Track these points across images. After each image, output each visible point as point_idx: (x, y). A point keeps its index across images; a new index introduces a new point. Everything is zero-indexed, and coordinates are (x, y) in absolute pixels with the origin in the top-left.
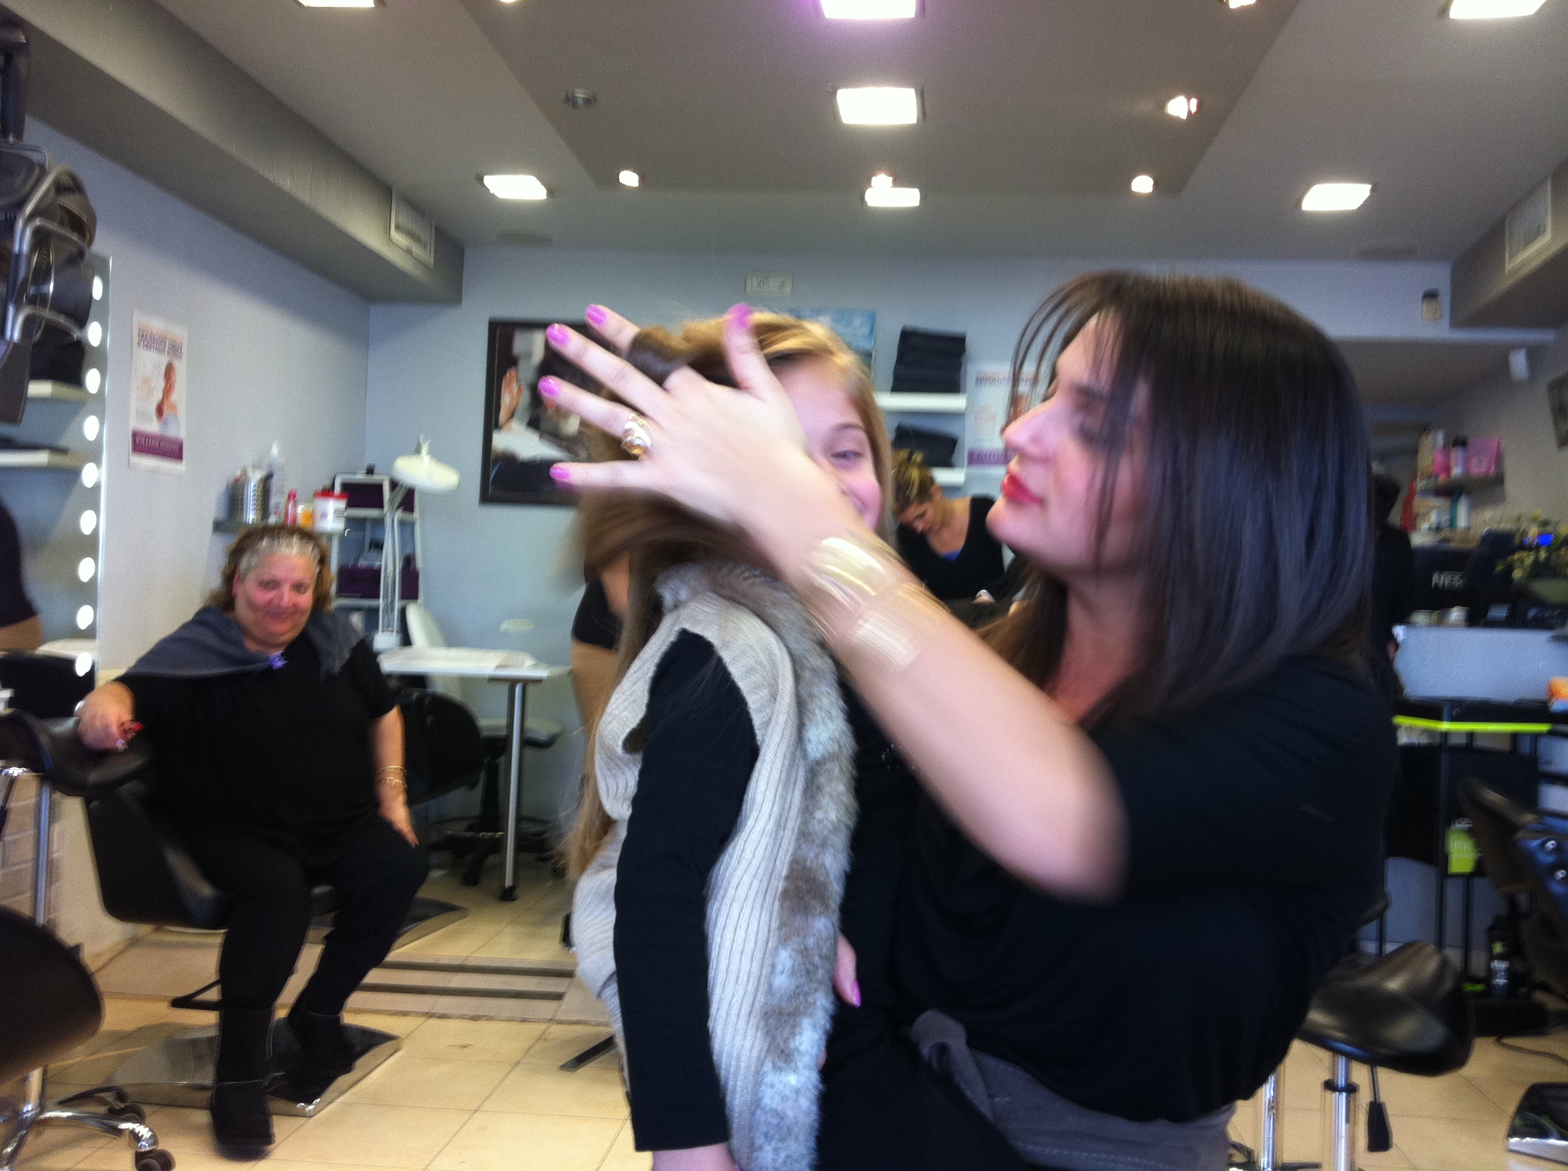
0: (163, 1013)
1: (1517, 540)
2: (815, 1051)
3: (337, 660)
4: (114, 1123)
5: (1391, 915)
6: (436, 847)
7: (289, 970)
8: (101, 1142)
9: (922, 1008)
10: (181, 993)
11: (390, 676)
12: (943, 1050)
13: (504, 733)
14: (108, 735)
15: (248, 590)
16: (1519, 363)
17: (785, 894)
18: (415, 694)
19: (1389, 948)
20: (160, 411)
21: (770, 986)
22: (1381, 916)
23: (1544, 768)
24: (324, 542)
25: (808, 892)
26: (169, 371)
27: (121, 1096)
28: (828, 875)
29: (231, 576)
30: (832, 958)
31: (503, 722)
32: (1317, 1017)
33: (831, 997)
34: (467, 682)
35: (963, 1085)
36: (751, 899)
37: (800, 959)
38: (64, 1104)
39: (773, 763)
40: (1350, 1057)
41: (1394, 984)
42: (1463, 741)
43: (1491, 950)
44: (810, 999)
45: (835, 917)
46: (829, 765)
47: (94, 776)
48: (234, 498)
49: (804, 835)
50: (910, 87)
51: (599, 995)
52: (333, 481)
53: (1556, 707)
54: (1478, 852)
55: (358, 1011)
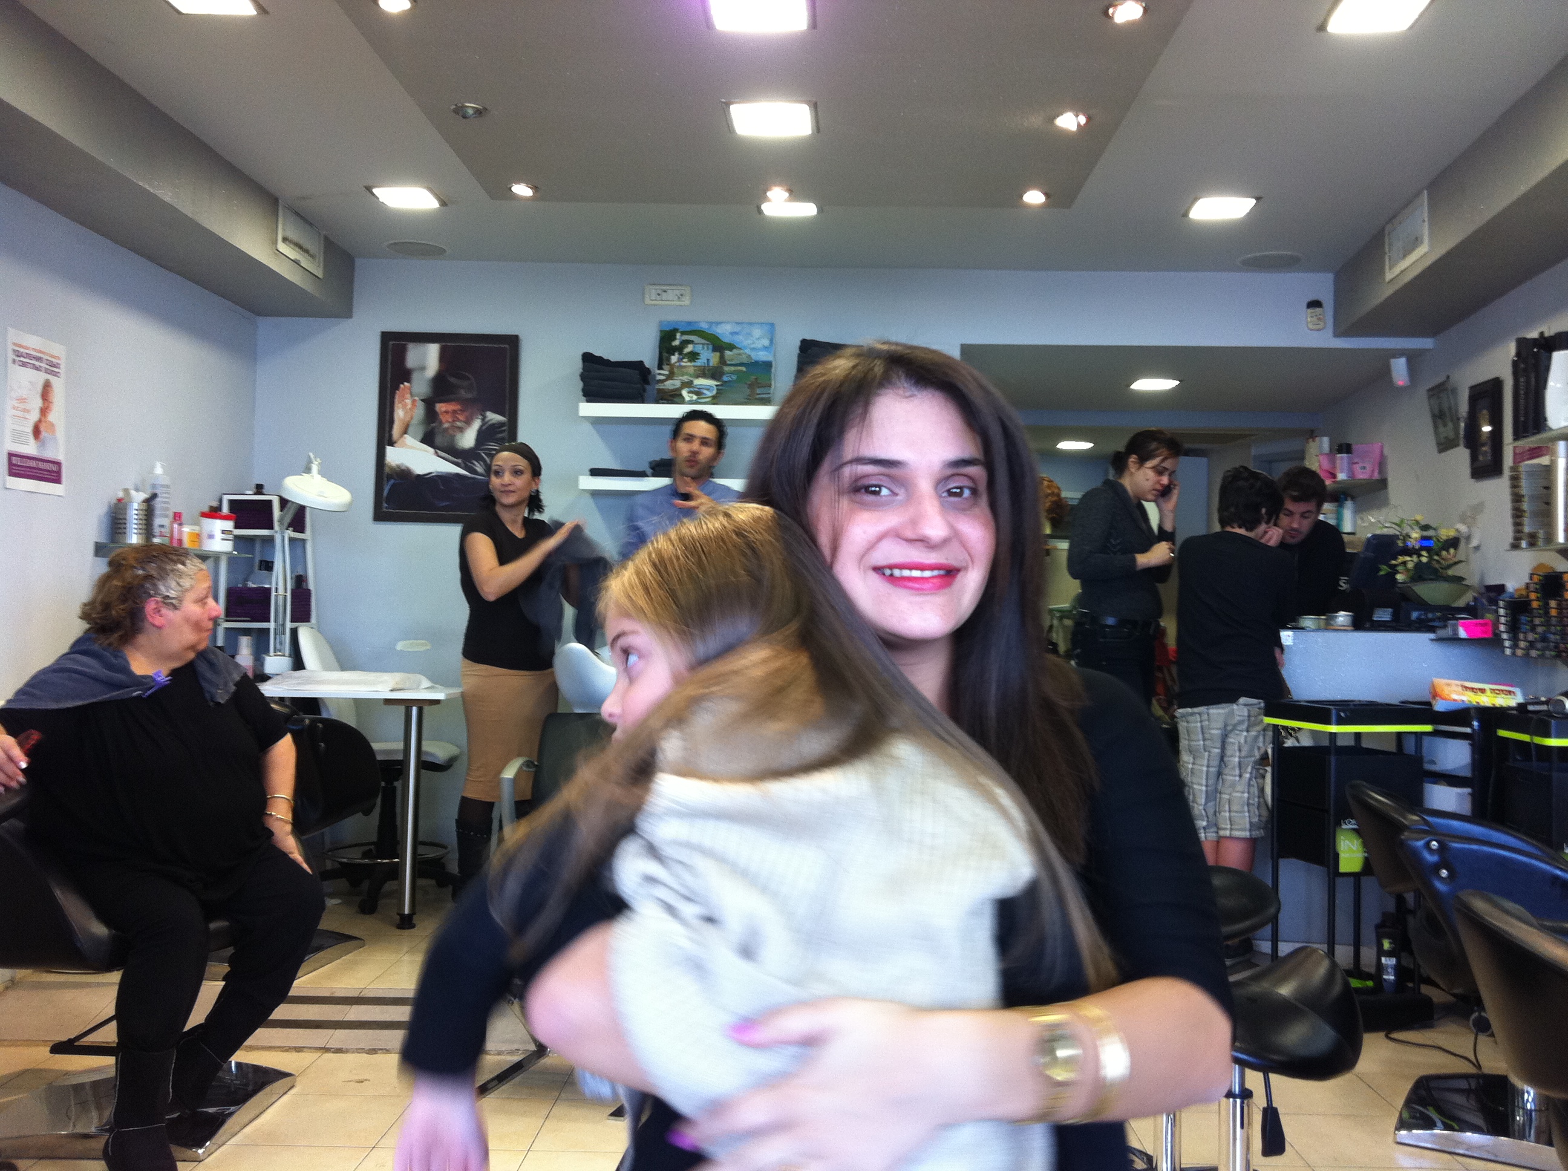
0: (40, 1056)
1: (1400, 543)
3: (221, 691)
5: (1283, 920)
10: (62, 1038)
13: (400, 757)
16: (1399, 369)
18: (309, 720)
19: (1284, 949)
20: (37, 432)
22: (1274, 920)
23: (1428, 767)
26: (46, 391)
31: (400, 746)
34: (360, 705)
41: (1285, 990)
42: (1351, 743)
43: (1380, 945)
48: (116, 521)
50: (804, 103)
52: (221, 501)
53: (1439, 706)
54: (1365, 852)
55: (250, 1049)
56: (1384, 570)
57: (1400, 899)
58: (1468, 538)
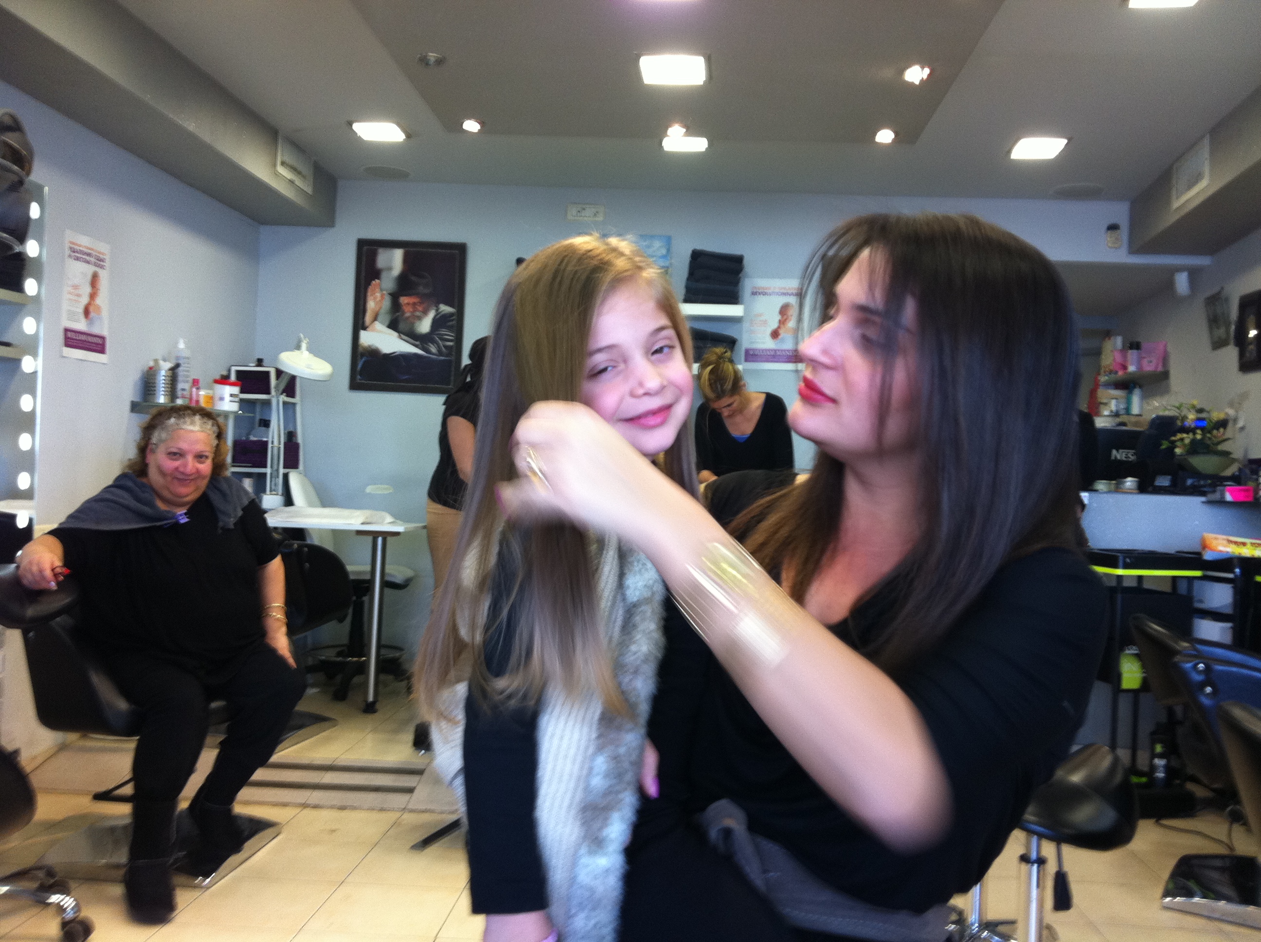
0: (85, 804)
1: (1179, 423)
2: (623, 838)
3: (231, 517)
4: (44, 897)
6: (311, 669)
7: (190, 770)
8: (33, 911)
10: (103, 788)
12: (727, 832)
13: (368, 577)
14: (43, 577)
15: (159, 459)
16: (1182, 282)
18: (296, 545)
20: (87, 312)
21: (588, 785)
23: (1198, 605)
24: (221, 420)
26: (94, 280)
27: (50, 873)
28: (639, 696)
29: (144, 448)
31: (368, 568)
33: (637, 795)
34: (337, 534)
35: (742, 862)
37: (613, 764)
40: (1041, 836)
41: (1076, 778)
42: (1134, 584)
43: (1153, 749)
44: (620, 796)
45: (643, 730)
47: (31, 612)
48: (148, 384)
50: (699, 55)
51: (449, 786)
52: (229, 371)
53: (1208, 556)
54: (1144, 672)
55: (247, 803)
56: (1165, 445)
57: (1170, 712)
58: (1235, 420)
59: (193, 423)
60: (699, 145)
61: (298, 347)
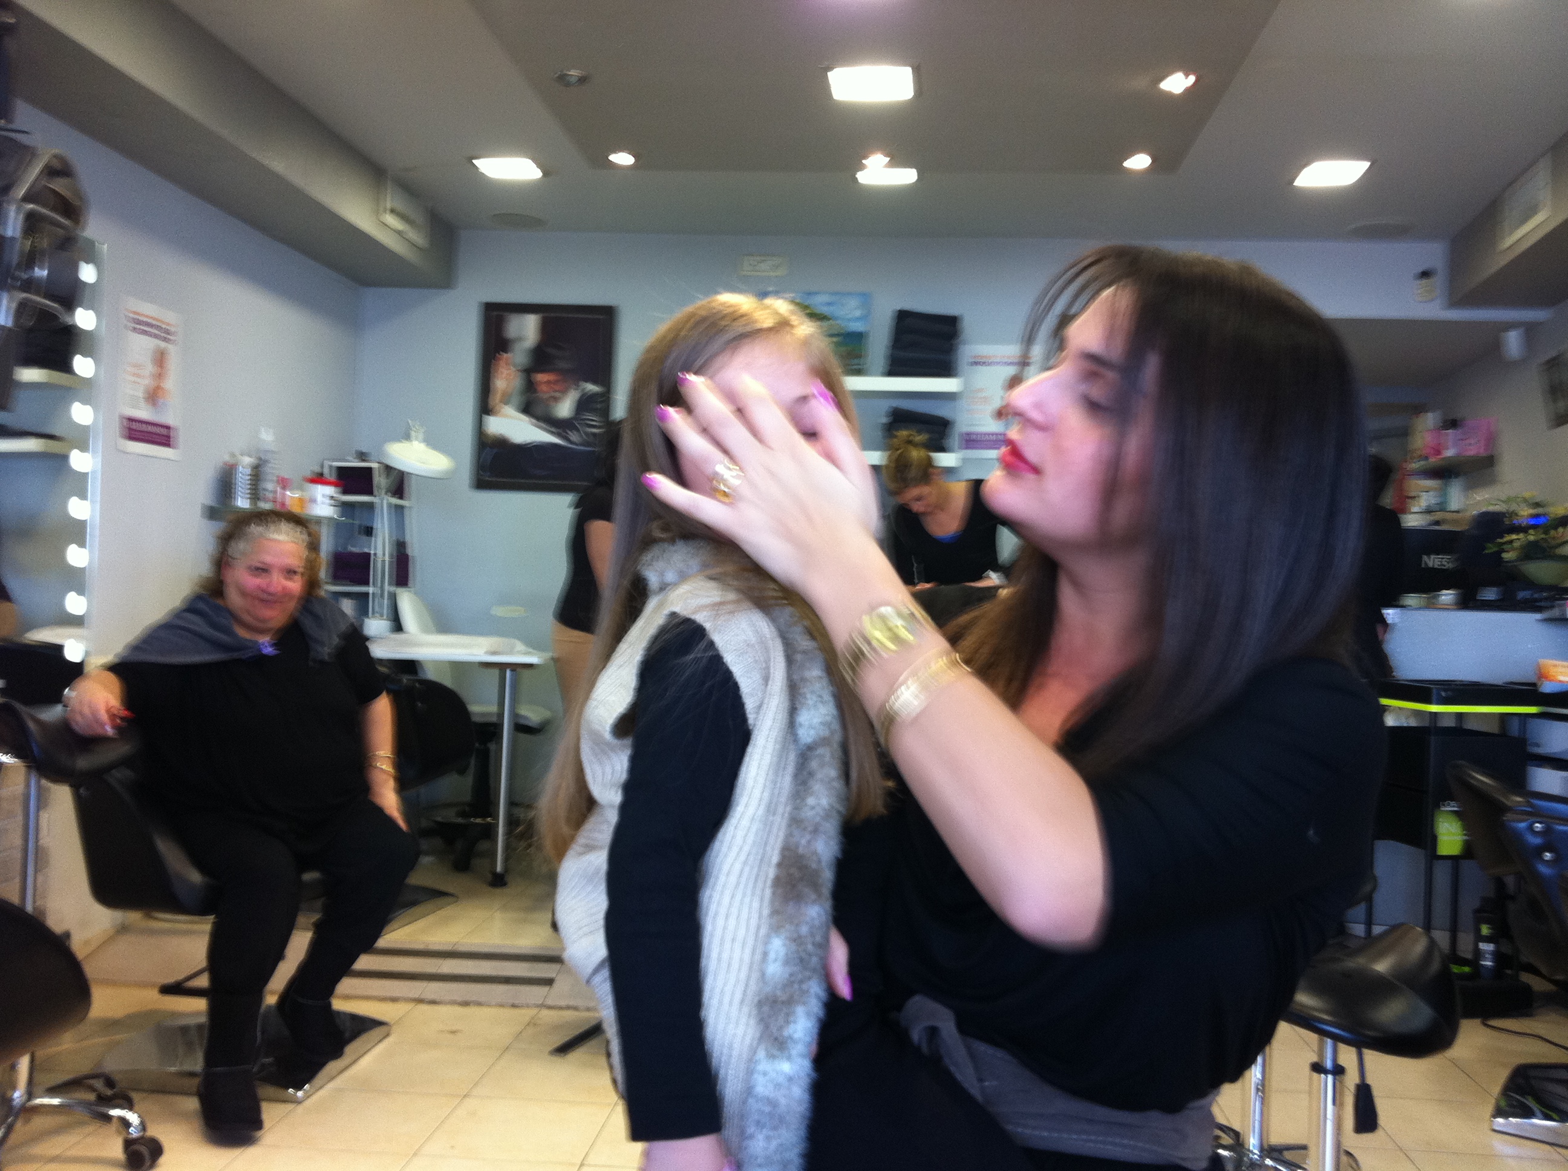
2: (808, 1039)
3: (327, 646)
4: (103, 1109)
5: (1379, 898)
6: (426, 833)
7: (279, 955)
8: (90, 1129)
9: (911, 993)
11: (381, 661)
12: (933, 1032)
13: (494, 719)
14: (97, 721)
16: (1513, 342)
17: (777, 882)
19: (1377, 930)
20: (152, 398)
21: (763, 974)
22: (1369, 899)
23: (1533, 750)
24: (313, 527)
25: (802, 879)
26: (160, 359)
27: (110, 1083)
28: (819, 861)
29: (221, 562)
30: (824, 946)
31: (494, 709)
32: (1304, 999)
33: (824, 985)
34: (459, 667)
35: (952, 1069)
36: (742, 886)
37: (794, 947)
38: (52, 1091)
39: (765, 747)
40: (1336, 1038)
41: (1382, 967)
42: (1450, 723)
43: (1478, 930)
44: (805, 987)
45: (828, 904)
46: (820, 751)
47: (83, 763)
48: (225, 484)
49: (795, 821)
50: (906, 65)
51: (588, 982)
52: (322, 466)
53: (1547, 688)
54: (1465, 835)
55: (347, 997)
56: (1491, 549)
57: (1500, 883)
59: (279, 532)
60: (907, 176)
61: (407, 437)
